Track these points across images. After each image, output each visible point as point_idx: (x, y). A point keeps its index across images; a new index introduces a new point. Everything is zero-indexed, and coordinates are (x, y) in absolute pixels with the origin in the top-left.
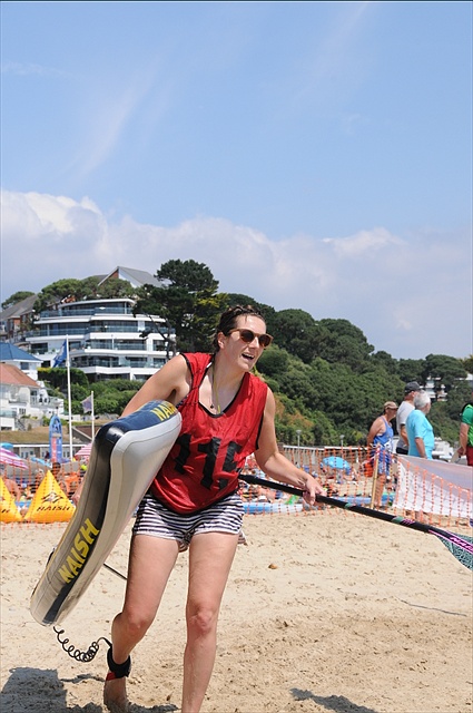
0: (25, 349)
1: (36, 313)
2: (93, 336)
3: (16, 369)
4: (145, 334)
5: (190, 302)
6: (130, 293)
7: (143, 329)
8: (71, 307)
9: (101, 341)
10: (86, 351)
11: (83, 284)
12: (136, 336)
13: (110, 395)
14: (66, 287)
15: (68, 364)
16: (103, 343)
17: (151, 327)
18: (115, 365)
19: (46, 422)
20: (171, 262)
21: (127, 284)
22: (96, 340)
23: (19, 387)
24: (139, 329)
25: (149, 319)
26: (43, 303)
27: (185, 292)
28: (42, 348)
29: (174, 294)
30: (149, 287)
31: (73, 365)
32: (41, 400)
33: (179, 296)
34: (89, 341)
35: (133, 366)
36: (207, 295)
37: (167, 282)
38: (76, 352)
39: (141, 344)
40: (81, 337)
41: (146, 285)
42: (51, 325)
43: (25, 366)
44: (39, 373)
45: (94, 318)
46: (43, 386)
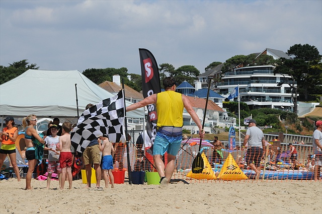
0: (216, 91)
1: (222, 73)
2: (252, 85)
3: (212, 102)
4: (280, 84)
5: (305, 67)
6: (273, 62)
7: (279, 81)
8: (241, 70)
9: (257, 87)
10: (248, 93)
11: (247, 58)
12: (275, 85)
13: (261, 116)
14: (239, 59)
15: (239, 100)
16: (257, 89)
17: (284, 80)
18: (264, 101)
19: (227, 130)
20: (296, 45)
21: (271, 57)
22: (254, 87)
23: (213, 112)
24: (277, 81)
25: (283, 76)
26: (227, 68)
27: (303, 62)
28: (225, 91)
29: (297, 63)
30: (283, 59)
31: (241, 100)
32: (224, 118)
33: (299, 64)
34: (250, 87)
35: (274, 101)
36: (316, 63)
37: (293, 56)
38: (244, 94)
39: (278, 89)
40: (246, 85)
41: (281, 58)
42: (230, 79)
43: (216, 101)
44: (223, 104)
45: (253, 76)
46: (226, 111)
